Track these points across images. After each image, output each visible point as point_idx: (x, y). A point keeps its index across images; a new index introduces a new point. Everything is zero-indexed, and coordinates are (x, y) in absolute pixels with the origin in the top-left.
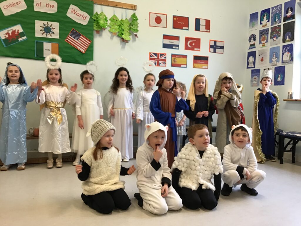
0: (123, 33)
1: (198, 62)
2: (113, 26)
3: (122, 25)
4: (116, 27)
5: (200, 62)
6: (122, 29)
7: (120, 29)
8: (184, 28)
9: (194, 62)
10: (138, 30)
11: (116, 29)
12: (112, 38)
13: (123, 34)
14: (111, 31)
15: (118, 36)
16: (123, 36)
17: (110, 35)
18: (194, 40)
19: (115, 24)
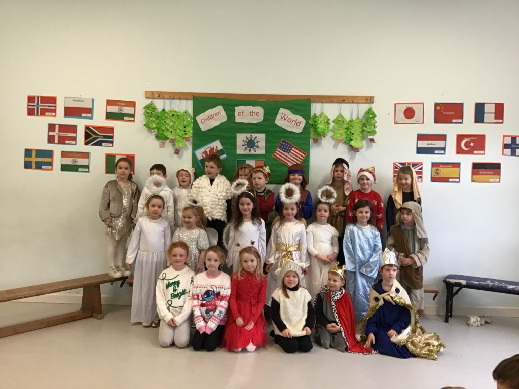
0: (352, 138)
1: (481, 173)
2: (337, 130)
3: (351, 128)
4: (343, 131)
5: (484, 173)
6: (350, 132)
7: (349, 133)
8: (454, 121)
9: (474, 173)
10: (376, 132)
11: (341, 134)
12: (335, 146)
13: (352, 140)
14: (335, 137)
15: (345, 143)
16: (352, 142)
17: (333, 142)
18: (472, 138)
19: (341, 127)
